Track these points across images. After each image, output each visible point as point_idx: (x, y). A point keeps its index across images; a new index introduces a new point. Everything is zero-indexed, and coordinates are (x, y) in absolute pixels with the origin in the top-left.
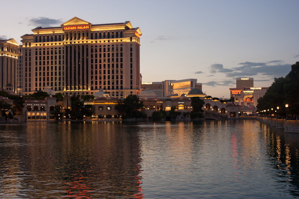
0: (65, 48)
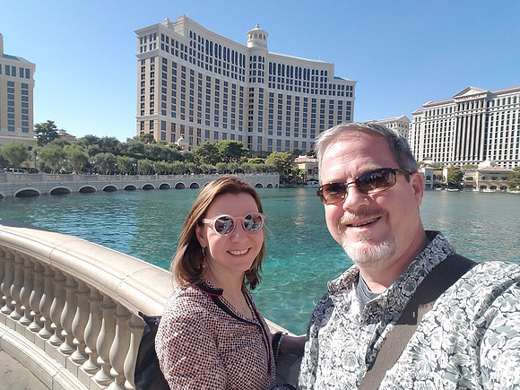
0: (456, 119)
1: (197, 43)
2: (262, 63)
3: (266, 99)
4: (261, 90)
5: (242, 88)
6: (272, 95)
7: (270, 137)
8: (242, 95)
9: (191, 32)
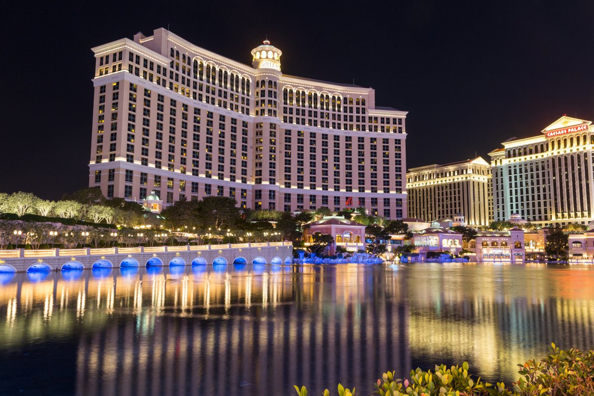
0: (551, 161)
1: (181, 64)
2: (273, 89)
4: (273, 126)
5: (245, 124)
6: (288, 132)
7: (288, 191)
8: (245, 133)
9: (172, 50)
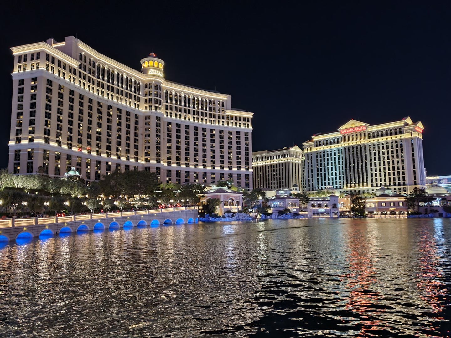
0: (343, 149)
1: (88, 66)
2: (158, 91)
3: (163, 128)
4: (158, 119)
5: (136, 117)
6: (169, 124)
7: (169, 168)
8: (137, 123)
9: (81, 54)
